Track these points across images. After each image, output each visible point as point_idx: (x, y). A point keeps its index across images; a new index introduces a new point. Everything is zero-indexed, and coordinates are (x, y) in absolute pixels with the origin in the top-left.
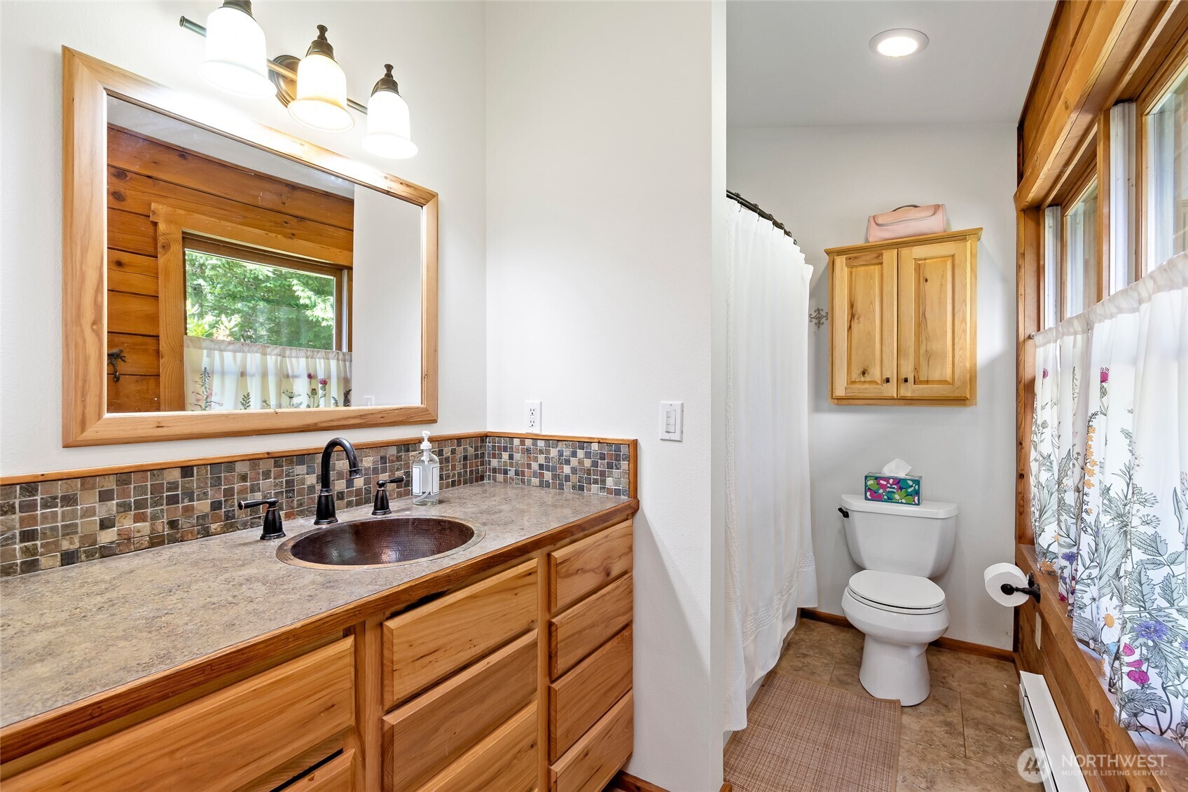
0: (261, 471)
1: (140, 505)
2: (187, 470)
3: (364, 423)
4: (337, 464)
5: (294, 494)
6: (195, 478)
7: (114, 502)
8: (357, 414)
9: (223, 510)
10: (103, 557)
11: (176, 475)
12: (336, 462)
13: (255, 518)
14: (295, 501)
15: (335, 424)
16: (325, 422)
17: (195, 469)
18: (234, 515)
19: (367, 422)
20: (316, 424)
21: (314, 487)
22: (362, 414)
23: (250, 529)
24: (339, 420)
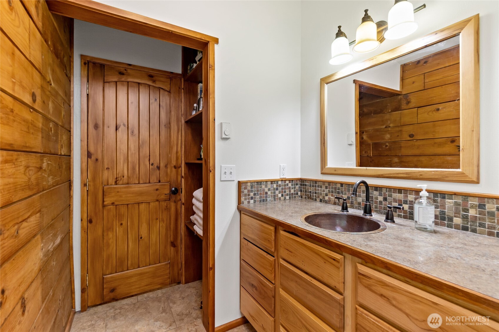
0: (362, 190)
1: (332, 192)
2: (342, 184)
3: (408, 177)
4: (393, 195)
5: (373, 202)
6: (343, 188)
7: (328, 190)
8: (405, 172)
9: (351, 200)
10: (326, 203)
11: (339, 185)
12: (393, 194)
13: (359, 207)
14: (374, 206)
15: (391, 176)
16: (386, 174)
17: (344, 185)
18: (353, 203)
19: (411, 176)
20: (382, 175)
21: (382, 202)
22: (407, 172)
23: (357, 210)
24: (394, 174)
